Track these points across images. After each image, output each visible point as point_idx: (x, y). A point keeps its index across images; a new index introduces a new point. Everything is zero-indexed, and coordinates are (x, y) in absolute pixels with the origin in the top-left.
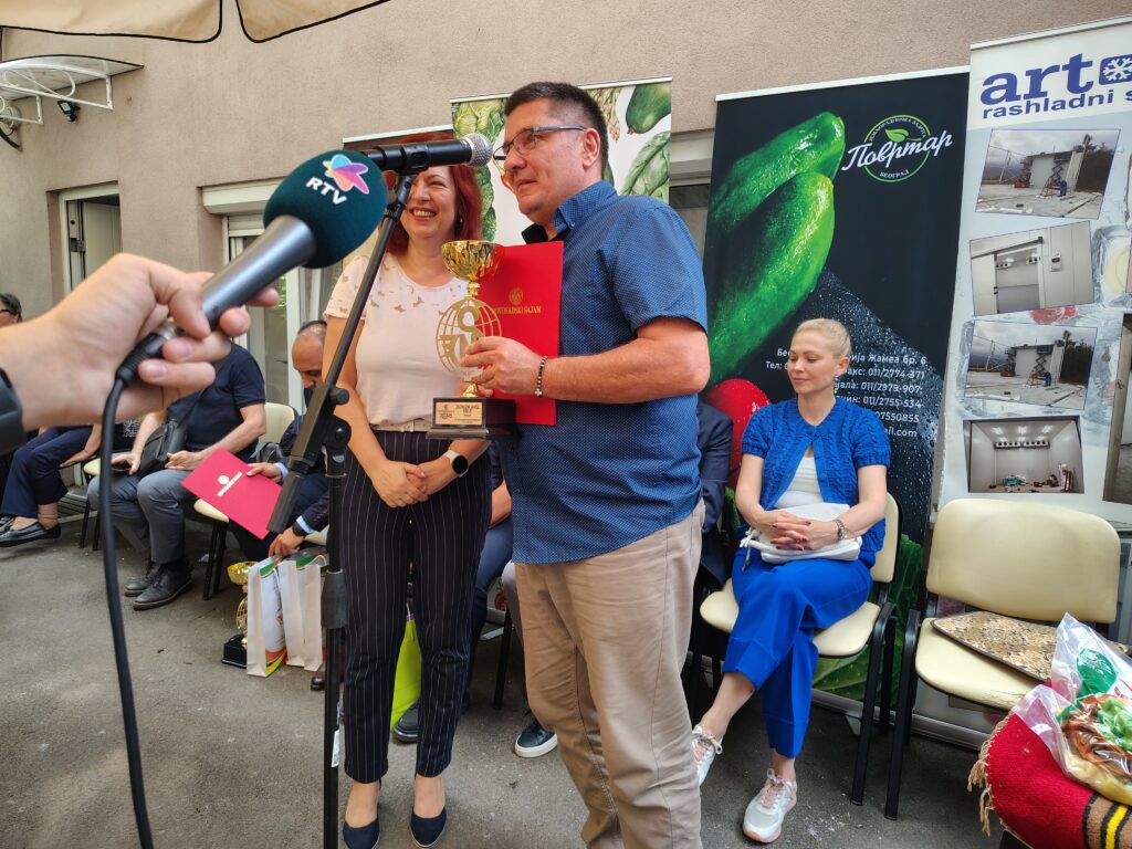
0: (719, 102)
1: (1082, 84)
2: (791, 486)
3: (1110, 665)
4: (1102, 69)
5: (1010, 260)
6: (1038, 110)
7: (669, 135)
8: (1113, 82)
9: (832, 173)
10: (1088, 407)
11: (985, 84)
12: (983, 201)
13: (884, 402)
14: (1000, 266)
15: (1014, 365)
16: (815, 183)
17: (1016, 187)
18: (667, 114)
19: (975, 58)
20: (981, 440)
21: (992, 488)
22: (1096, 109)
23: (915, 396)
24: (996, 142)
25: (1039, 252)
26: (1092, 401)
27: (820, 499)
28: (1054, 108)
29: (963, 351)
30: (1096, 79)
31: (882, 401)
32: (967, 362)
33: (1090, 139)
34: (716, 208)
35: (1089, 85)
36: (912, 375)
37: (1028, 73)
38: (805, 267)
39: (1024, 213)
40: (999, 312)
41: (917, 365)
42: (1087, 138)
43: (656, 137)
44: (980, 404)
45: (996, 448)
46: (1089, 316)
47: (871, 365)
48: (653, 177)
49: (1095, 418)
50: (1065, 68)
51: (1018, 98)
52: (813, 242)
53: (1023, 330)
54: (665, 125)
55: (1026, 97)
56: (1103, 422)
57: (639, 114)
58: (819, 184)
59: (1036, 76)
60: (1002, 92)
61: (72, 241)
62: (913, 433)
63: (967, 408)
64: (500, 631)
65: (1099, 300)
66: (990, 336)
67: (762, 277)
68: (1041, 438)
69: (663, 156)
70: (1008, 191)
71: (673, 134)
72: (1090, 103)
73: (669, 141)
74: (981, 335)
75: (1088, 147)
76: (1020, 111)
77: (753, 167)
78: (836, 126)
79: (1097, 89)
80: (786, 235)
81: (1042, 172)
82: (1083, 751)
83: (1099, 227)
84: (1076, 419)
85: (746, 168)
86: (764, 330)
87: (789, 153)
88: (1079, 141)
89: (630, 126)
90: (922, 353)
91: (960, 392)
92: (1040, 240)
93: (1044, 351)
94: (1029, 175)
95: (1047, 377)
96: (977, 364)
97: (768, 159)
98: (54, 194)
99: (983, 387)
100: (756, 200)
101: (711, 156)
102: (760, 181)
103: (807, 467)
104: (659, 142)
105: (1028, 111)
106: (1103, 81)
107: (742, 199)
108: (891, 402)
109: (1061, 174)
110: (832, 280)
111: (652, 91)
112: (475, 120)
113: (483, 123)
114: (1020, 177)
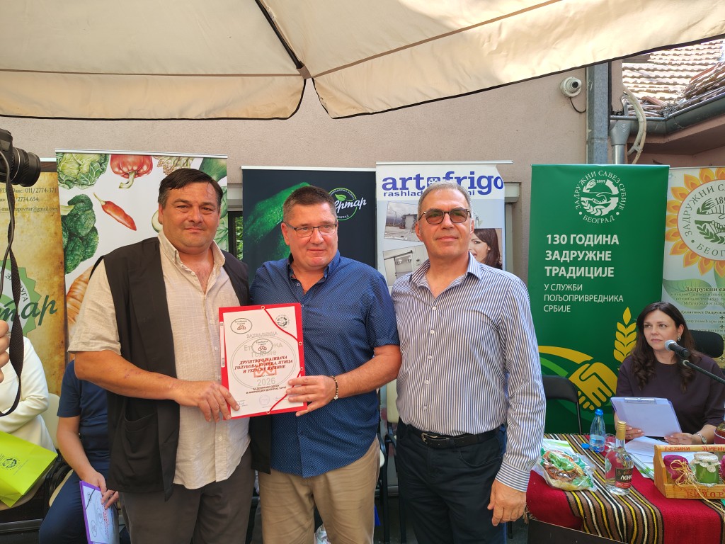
0: (245, 171)
1: (421, 186)
4: (428, 181)
5: (400, 260)
6: (406, 195)
11: (383, 180)
12: (387, 233)
14: (397, 263)
17: (400, 228)
18: (225, 176)
24: (390, 208)
25: (411, 257)
28: (411, 195)
30: (426, 185)
34: (248, 228)
37: (400, 179)
39: (404, 240)
50: (414, 179)
51: (397, 189)
54: (224, 182)
55: (401, 189)
59: (404, 181)
60: (390, 186)
70: (397, 229)
76: (399, 195)
77: (268, 207)
81: (410, 222)
85: (263, 208)
92: (411, 252)
94: (405, 223)
97: (276, 204)
100: (271, 226)
101: (242, 198)
102: (273, 214)
105: (401, 195)
107: (262, 224)
111: (214, 163)
112: (77, 166)
113: (85, 169)
114: (401, 223)
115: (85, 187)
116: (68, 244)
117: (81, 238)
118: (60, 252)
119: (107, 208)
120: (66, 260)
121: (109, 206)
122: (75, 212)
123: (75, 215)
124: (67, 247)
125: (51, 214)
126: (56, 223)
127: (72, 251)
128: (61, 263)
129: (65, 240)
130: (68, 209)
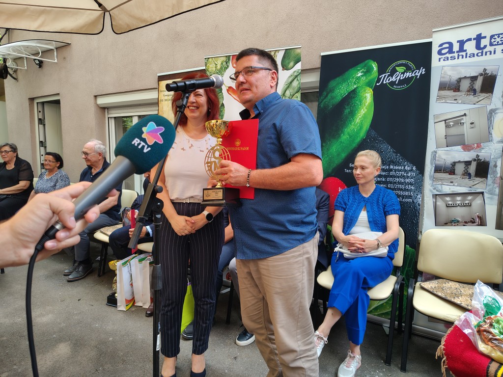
0: (322, 56)
1: (482, 46)
2: (356, 224)
3: (498, 303)
4: (491, 39)
5: (452, 124)
6: (463, 58)
7: (300, 71)
8: (495, 45)
9: (372, 86)
10: (488, 188)
11: (439, 46)
12: (439, 98)
13: (397, 187)
14: (447, 126)
15: (454, 170)
16: (365, 90)
17: (454, 91)
18: (299, 62)
19: (434, 35)
20: (440, 203)
21: (446, 224)
22: (488, 57)
23: (411, 184)
24: (444, 72)
25: (465, 120)
26: (490, 185)
27: (370, 230)
28: (470, 57)
29: (432, 164)
30: (488, 44)
31: (397, 186)
32: (433, 169)
33: (486, 70)
34: (322, 102)
35: (485, 47)
36: (409, 175)
37: (458, 42)
38: (361, 128)
39: (457, 103)
40: (447, 147)
41: (411, 170)
42: (485, 70)
43: (295, 72)
44: (439, 187)
45: (447, 206)
46: (487, 148)
47: (391, 170)
48: (293, 89)
49: (491, 193)
50: (474, 39)
51: (454, 52)
52: (365, 116)
53: (458, 154)
54: (299, 66)
55: (457, 52)
56: (495, 195)
57: (287, 62)
58: (367, 91)
59: (462, 43)
60: (447, 50)
61: (40, 120)
62: (410, 200)
63: (434, 189)
64: (229, 290)
65: (492, 141)
66: (444, 157)
67: (342, 132)
68: (467, 202)
69: (298, 80)
70: (450, 93)
71: (302, 70)
72: (486, 55)
73: (300, 73)
74: (439, 156)
75: (485, 74)
76: (455, 58)
77: (338, 84)
78: (374, 66)
79: (489, 48)
80: (352, 114)
81: (465, 85)
82: (486, 341)
83: (491, 108)
84: (482, 193)
85: (334, 85)
86: (343, 155)
87: (353, 78)
88: (481, 71)
89: (283, 67)
90: (414, 165)
91: (431, 182)
92: (465, 115)
93: (468, 163)
94: (459, 86)
95: (469, 175)
96: (438, 169)
97: (344, 81)
98: (32, 100)
99: (441, 180)
100: (339, 98)
101: (319, 80)
102: (341, 90)
103: (363, 216)
104: (296, 74)
105: (458, 58)
106: (491, 44)
107: (333, 98)
108: (400, 186)
109: (474, 85)
110: (373, 133)
111: (292, 52)
112: (215, 66)
113: (219, 67)
114: (455, 87)
119: (229, 90)
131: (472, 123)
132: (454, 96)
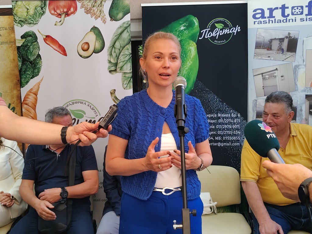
1: (286, 15)
4: (292, 10)
5: (267, 77)
6: (272, 23)
7: (130, 23)
8: (296, 15)
9: (195, 40)
11: (254, 11)
12: (256, 55)
14: (264, 79)
16: (189, 44)
17: (267, 50)
18: (128, 13)
19: (249, 2)
22: (291, 24)
24: (259, 33)
25: (276, 73)
28: (277, 22)
29: (254, 111)
30: (290, 13)
32: (255, 115)
35: (288, 15)
37: (268, 9)
39: (271, 60)
40: (265, 96)
42: (289, 34)
43: (124, 23)
46: (294, 96)
48: (124, 41)
50: (280, 8)
52: (191, 69)
57: (115, 12)
65: (297, 90)
70: (264, 51)
72: (289, 22)
73: (130, 25)
74: (259, 104)
75: (290, 37)
76: (267, 23)
78: (195, 21)
79: (291, 17)
81: (275, 45)
83: (295, 64)
87: (176, 31)
88: (287, 34)
89: (111, 18)
90: (239, 112)
92: (277, 69)
94: (271, 46)
96: (259, 115)
104: (125, 25)
105: (269, 23)
109: (282, 46)
111: (121, 3)
112: (26, 10)
113: (31, 12)
114: (268, 46)
115: (32, 25)
116: (22, 66)
117: (31, 62)
118: (17, 73)
119: (47, 40)
120: (21, 78)
121: (48, 38)
122: (26, 43)
123: (26, 46)
124: (21, 69)
125: (10, 46)
126: (14, 52)
127: (25, 72)
128: (18, 81)
129: (20, 64)
130: (21, 42)
131: (282, 76)
132: (268, 54)
